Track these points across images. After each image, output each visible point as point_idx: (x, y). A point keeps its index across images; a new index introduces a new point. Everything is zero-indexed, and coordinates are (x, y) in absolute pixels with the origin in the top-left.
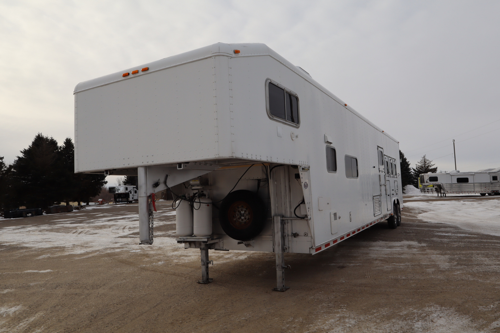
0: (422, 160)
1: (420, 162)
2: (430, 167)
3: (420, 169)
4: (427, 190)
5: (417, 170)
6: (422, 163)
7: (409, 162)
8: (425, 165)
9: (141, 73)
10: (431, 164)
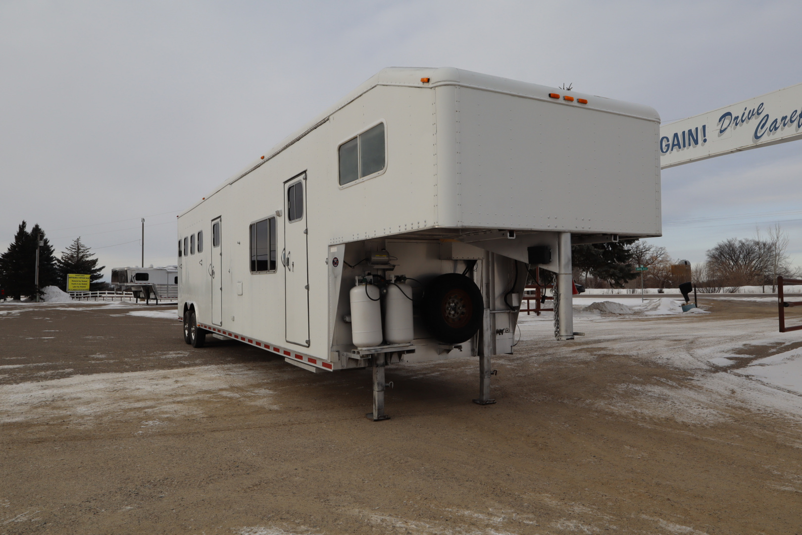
0: (73, 246)
1: (70, 248)
2: (87, 257)
3: (69, 259)
4: (84, 295)
5: (63, 261)
6: (74, 250)
7: (52, 246)
8: (78, 252)
9: (575, 103)
10: (88, 253)
